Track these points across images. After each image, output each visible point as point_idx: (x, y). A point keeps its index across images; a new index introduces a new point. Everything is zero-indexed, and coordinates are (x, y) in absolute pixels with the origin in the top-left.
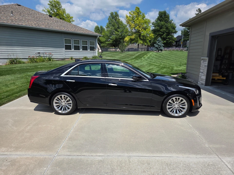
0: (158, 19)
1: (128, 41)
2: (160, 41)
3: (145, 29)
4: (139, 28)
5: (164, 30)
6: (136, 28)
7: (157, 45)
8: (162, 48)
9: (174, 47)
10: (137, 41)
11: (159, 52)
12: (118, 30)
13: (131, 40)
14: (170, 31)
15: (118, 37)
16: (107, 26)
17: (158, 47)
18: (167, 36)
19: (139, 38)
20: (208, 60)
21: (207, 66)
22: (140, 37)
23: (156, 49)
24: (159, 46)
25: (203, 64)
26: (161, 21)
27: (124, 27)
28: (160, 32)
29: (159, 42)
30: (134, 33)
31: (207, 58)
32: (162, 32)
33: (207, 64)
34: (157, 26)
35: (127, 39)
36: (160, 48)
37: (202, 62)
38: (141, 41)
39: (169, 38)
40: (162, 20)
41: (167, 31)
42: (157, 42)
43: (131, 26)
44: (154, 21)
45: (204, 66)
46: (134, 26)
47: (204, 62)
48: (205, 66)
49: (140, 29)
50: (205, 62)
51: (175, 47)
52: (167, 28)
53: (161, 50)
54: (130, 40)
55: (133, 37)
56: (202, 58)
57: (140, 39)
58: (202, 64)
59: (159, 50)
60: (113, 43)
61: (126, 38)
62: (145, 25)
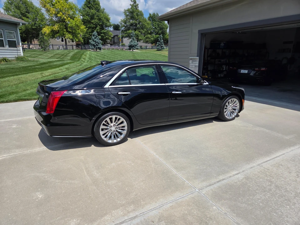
0: (85, 5)
1: (49, 34)
2: (97, 37)
3: (72, 18)
4: (63, 16)
5: (96, 22)
6: (59, 15)
7: (94, 41)
8: (100, 46)
9: (108, 45)
10: (64, 34)
11: (97, 51)
12: (28, 15)
13: (53, 33)
14: (104, 23)
15: (30, 27)
16: (6, 7)
17: (95, 45)
18: (101, 30)
19: (65, 30)
20: (198, 59)
21: (198, 66)
22: (66, 28)
23: (93, 47)
24: (97, 43)
25: (192, 64)
26: (90, 9)
27: (37, 11)
28: (92, 24)
29: (95, 38)
30: (57, 22)
31: (198, 58)
32: (94, 25)
33: (197, 65)
34: (87, 16)
35: (47, 31)
36: (98, 46)
37: (191, 62)
38: (70, 35)
39: (104, 33)
40: (91, 7)
41: (100, 23)
42: (93, 38)
43: (49, 11)
44: (81, 7)
45: (194, 66)
46: (55, 11)
47: (193, 63)
48: (196, 66)
49: (65, 18)
50: (195, 61)
51: (110, 45)
52: (100, 19)
53: (100, 49)
54: (51, 32)
55: (56, 27)
56: (190, 58)
57: (67, 31)
58: (190, 64)
59: (96, 48)
60: (23, 36)
61: (45, 28)
62: (71, 13)
